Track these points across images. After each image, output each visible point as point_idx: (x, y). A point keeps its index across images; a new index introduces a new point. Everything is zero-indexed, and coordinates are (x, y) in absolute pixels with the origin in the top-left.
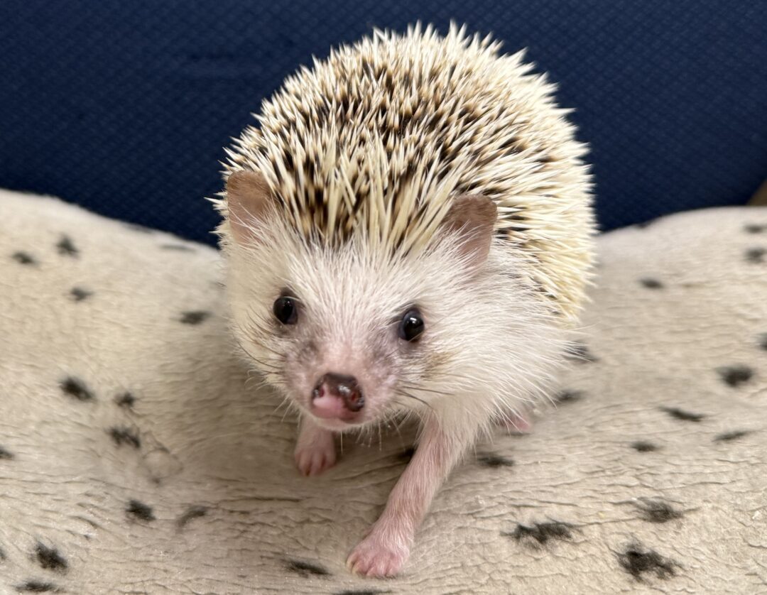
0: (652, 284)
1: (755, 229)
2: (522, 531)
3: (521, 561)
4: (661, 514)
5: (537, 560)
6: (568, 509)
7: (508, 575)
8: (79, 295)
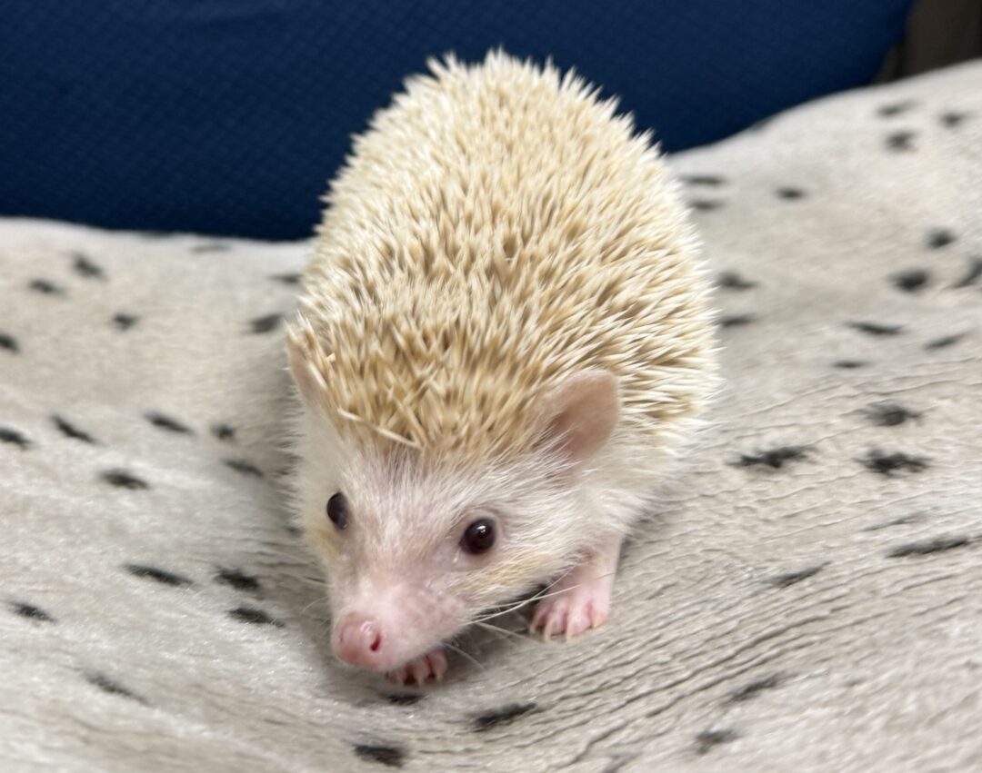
0: (791, 194)
1: (890, 112)
2: (747, 462)
3: (759, 486)
4: (894, 417)
5: (776, 483)
6: (791, 431)
7: (751, 501)
8: (124, 322)
